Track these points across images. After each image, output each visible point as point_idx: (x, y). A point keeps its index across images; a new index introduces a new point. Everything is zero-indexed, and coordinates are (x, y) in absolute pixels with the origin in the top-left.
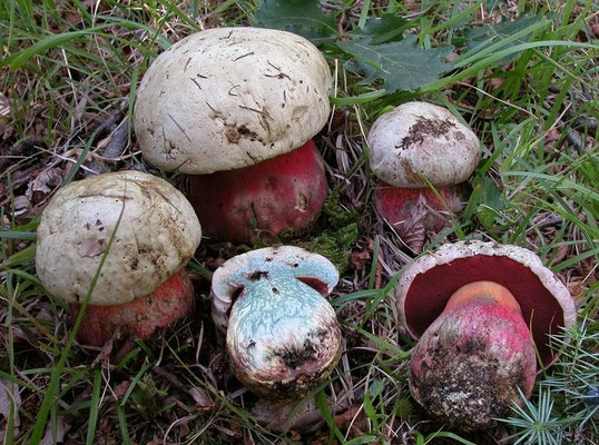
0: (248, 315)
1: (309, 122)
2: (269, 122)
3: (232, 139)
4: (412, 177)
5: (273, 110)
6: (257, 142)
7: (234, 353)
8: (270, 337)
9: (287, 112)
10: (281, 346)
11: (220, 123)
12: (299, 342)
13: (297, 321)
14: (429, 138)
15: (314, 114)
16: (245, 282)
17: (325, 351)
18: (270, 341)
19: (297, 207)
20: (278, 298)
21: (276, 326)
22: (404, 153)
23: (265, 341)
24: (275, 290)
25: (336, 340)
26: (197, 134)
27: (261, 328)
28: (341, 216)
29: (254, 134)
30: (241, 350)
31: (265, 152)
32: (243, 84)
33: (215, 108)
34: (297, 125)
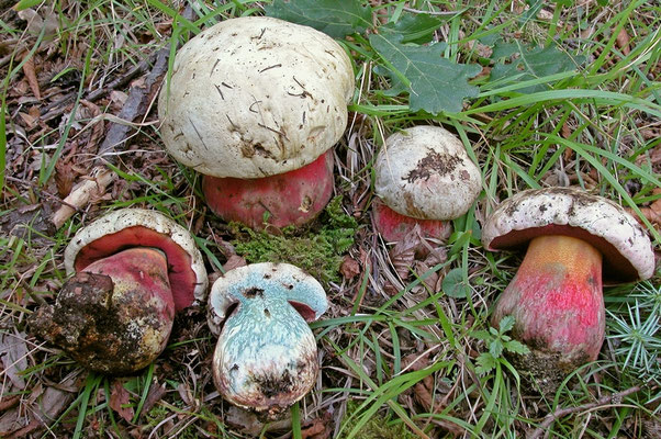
0: (237, 335)
1: (323, 141)
2: (285, 142)
3: (247, 153)
4: (411, 210)
5: (290, 130)
6: (270, 160)
7: (218, 372)
8: (253, 361)
9: (303, 133)
10: (262, 373)
11: (237, 137)
12: (279, 371)
13: (281, 349)
14: (435, 175)
15: (330, 132)
16: (241, 297)
17: (300, 385)
18: (252, 365)
19: (300, 209)
20: (268, 321)
21: (261, 351)
22: (409, 187)
23: (248, 364)
24: (266, 311)
25: (312, 375)
26: (214, 144)
27: (247, 351)
28: (341, 219)
29: (268, 152)
30: (225, 371)
31: (278, 168)
32: (265, 100)
33: (234, 122)
34: (311, 145)
